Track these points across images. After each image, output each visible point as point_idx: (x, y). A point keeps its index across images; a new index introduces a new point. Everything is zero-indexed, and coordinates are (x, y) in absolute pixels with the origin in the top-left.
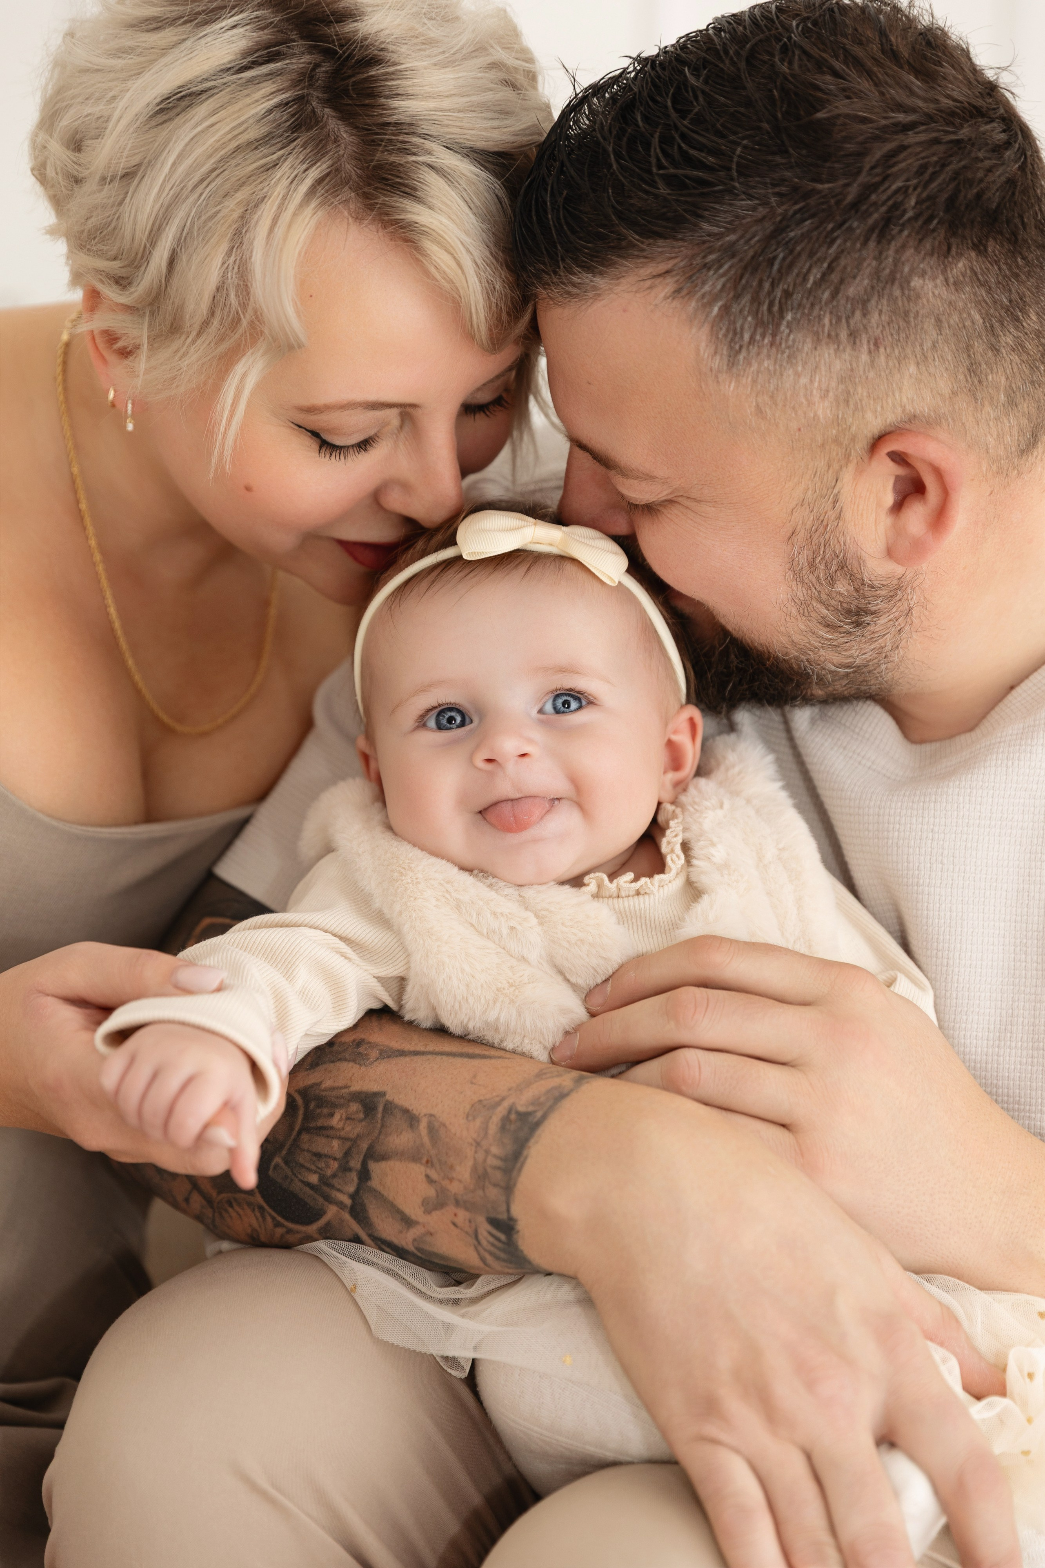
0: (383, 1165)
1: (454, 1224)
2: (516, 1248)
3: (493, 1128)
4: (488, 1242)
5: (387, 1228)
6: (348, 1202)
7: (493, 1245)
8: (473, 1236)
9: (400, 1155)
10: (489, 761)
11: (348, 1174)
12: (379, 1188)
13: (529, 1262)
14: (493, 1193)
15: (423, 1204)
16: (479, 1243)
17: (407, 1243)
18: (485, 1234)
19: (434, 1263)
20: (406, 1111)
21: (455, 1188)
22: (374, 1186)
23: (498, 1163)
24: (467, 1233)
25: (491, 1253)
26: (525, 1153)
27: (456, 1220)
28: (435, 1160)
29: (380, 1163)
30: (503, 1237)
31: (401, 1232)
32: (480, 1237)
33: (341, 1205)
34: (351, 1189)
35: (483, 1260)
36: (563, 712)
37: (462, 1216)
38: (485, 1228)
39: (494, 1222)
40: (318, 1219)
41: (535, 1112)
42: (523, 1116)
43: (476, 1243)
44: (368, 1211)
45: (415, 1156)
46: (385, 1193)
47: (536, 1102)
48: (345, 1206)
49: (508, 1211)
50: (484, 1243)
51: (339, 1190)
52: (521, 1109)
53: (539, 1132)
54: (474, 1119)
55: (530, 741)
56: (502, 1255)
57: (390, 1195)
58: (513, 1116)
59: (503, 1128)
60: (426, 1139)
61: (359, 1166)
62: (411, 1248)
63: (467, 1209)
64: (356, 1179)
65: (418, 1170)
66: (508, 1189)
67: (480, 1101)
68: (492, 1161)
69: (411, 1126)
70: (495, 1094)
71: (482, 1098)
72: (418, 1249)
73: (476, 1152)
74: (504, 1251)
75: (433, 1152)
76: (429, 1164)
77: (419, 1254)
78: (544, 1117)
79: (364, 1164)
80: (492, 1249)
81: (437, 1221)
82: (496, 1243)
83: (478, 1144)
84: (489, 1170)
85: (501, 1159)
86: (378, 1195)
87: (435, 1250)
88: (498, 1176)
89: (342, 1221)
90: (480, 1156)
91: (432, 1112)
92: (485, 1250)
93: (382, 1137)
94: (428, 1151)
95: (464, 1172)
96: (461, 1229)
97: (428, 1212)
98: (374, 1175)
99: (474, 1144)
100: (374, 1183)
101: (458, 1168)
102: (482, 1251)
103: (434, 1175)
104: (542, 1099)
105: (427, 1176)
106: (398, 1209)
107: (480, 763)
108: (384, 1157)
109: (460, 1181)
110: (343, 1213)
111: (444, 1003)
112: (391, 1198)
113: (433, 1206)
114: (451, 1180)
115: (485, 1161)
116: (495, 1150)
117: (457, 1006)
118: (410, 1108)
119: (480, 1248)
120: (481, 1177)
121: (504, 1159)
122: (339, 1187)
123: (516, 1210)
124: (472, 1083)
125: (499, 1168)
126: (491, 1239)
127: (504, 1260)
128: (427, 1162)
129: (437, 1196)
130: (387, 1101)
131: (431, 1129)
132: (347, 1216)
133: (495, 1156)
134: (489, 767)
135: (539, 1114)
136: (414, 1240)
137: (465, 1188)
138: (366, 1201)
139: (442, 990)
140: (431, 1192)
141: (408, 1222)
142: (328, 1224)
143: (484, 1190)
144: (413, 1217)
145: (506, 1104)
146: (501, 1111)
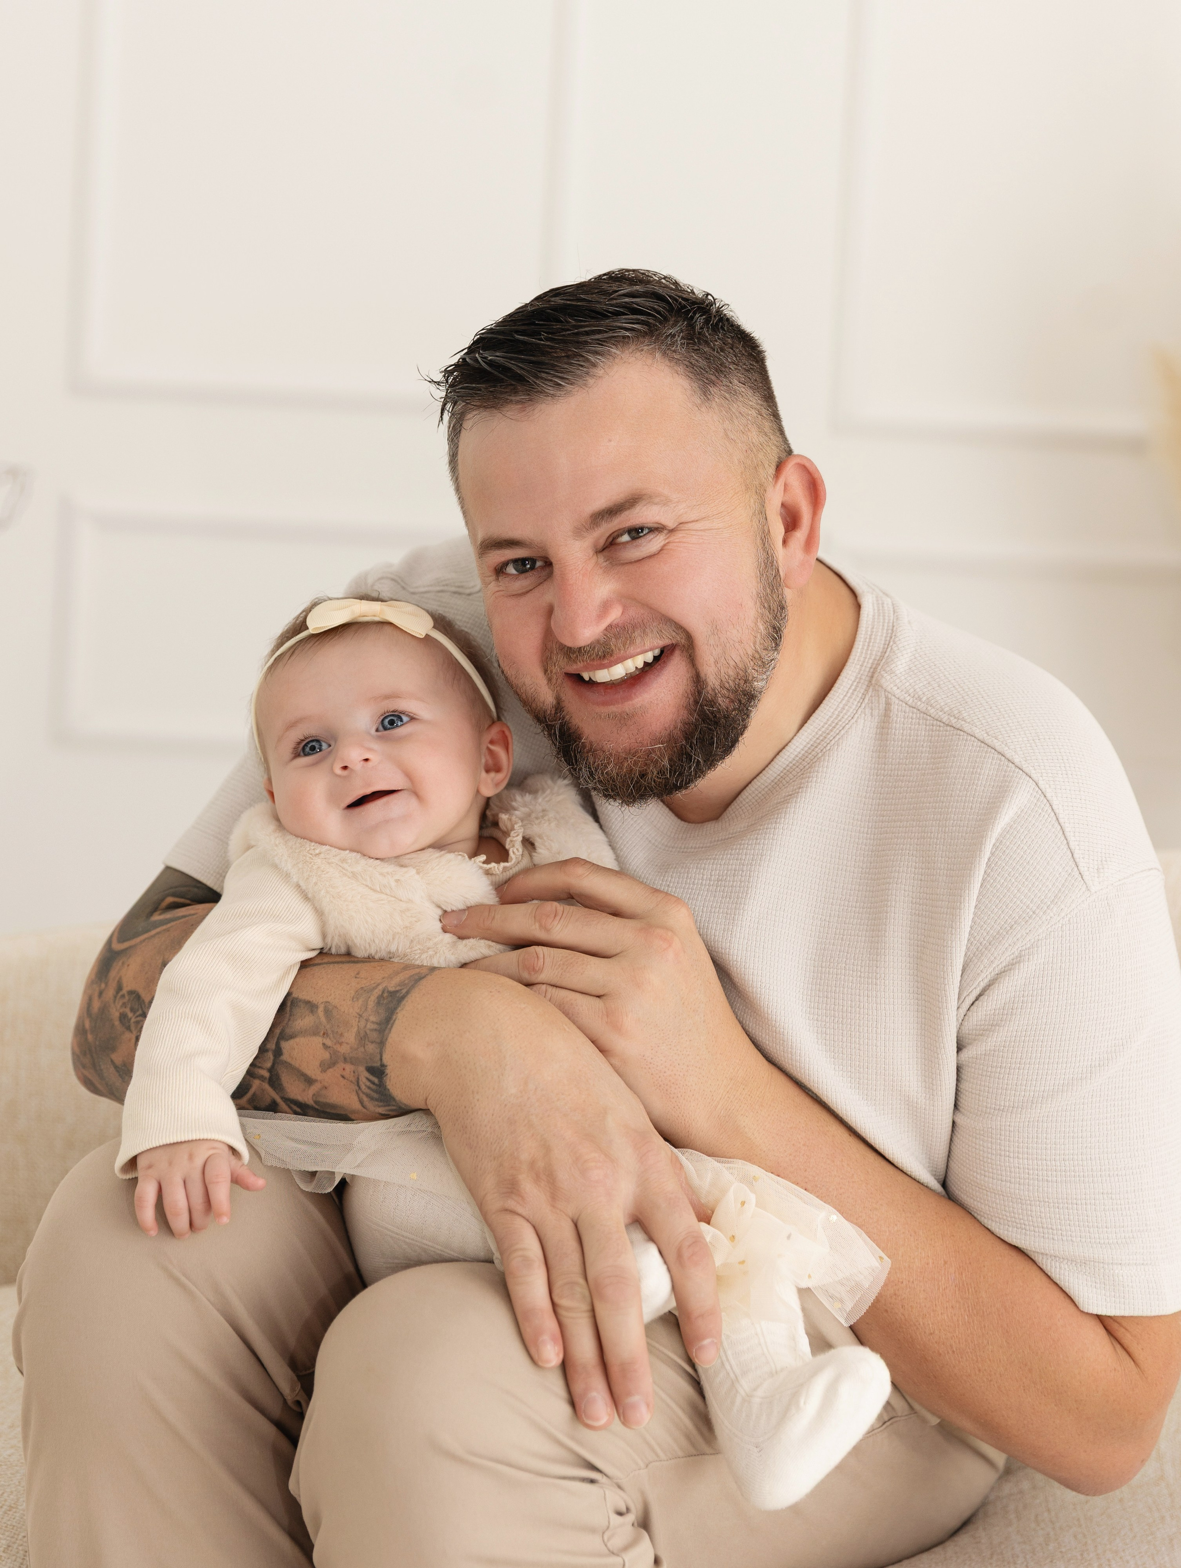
0: (292, 1042)
1: (343, 1077)
2: (385, 1088)
3: (371, 1004)
4: (366, 1085)
5: (295, 1090)
6: (266, 1074)
7: (369, 1088)
8: (356, 1083)
9: (304, 1033)
10: (345, 768)
11: (266, 1054)
12: (289, 1060)
13: (394, 1099)
14: (371, 1048)
15: (320, 1066)
16: (359, 1088)
17: (308, 1099)
18: (364, 1080)
19: (327, 1112)
20: (308, 1003)
21: (344, 1049)
22: (285, 1059)
23: (375, 1026)
24: (351, 1082)
25: (367, 1095)
26: (394, 1017)
27: (344, 1073)
28: (329, 1032)
29: (289, 1042)
30: (376, 1080)
31: (304, 1090)
32: (361, 1083)
33: (262, 1078)
34: (269, 1065)
35: (361, 1102)
36: (389, 729)
37: (349, 1068)
38: (364, 1075)
39: (371, 1070)
40: (246, 1093)
41: (401, 990)
42: (392, 994)
43: (357, 1088)
44: (281, 1079)
45: (315, 1032)
46: (293, 1063)
47: (402, 984)
48: (265, 1078)
49: (381, 1059)
50: (363, 1087)
51: (260, 1067)
52: (391, 989)
53: (404, 1002)
54: (358, 999)
55: (370, 750)
56: (376, 1096)
57: (296, 1064)
58: (385, 995)
59: (378, 1004)
60: (323, 1019)
61: (273, 1047)
62: (311, 1102)
63: (352, 1063)
64: (272, 1057)
65: (317, 1041)
66: (382, 1044)
67: (362, 988)
68: (370, 1026)
69: (312, 1012)
70: (372, 982)
71: (363, 986)
72: (316, 1102)
73: (359, 1022)
74: (376, 1091)
75: (328, 1027)
76: (325, 1036)
77: (317, 1107)
78: (408, 993)
79: (278, 1044)
80: (368, 1091)
81: (330, 1077)
82: (372, 1086)
83: (360, 1016)
84: (368, 1032)
85: (377, 1023)
86: (288, 1066)
87: (328, 1101)
88: (374, 1036)
89: (263, 1090)
90: (362, 1024)
91: (328, 1000)
92: (364, 1093)
93: (290, 1023)
94: (325, 1027)
95: (350, 1037)
96: (347, 1080)
97: (324, 1071)
98: (284, 1051)
99: (358, 1016)
100: (285, 1057)
101: (346, 1034)
102: (361, 1095)
103: (328, 1042)
104: (406, 982)
105: (324, 1044)
106: (303, 1073)
107: (338, 771)
108: (292, 1037)
109: (347, 1043)
110: (264, 1084)
111: (358, 945)
112: (297, 1066)
113: (326, 1066)
114: (341, 1044)
115: (365, 1026)
116: (372, 1018)
117: (368, 947)
118: (311, 1000)
119: (360, 1092)
120: (363, 1038)
121: (379, 1024)
122: (260, 1065)
123: (386, 1059)
124: (356, 978)
125: (376, 1030)
126: (368, 1083)
127: (377, 1100)
128: (324, 1034)
129: (331, 1057)
130: (294, 998)
131: (327, 1011)
132: (266, 1086)
133: (373, 1022)
134: (345, 773)
135: (404, 991)
136: (314, 1095)
137: (351, 1048)
138: (280, 1072)
139: (356, 937)
140: (327, 1055)
141: (309, 1081)
142: (254, 1094)
143: (364, 1047)
144: (313, 1077)
145: (381, 988)
146: (377, 992)
